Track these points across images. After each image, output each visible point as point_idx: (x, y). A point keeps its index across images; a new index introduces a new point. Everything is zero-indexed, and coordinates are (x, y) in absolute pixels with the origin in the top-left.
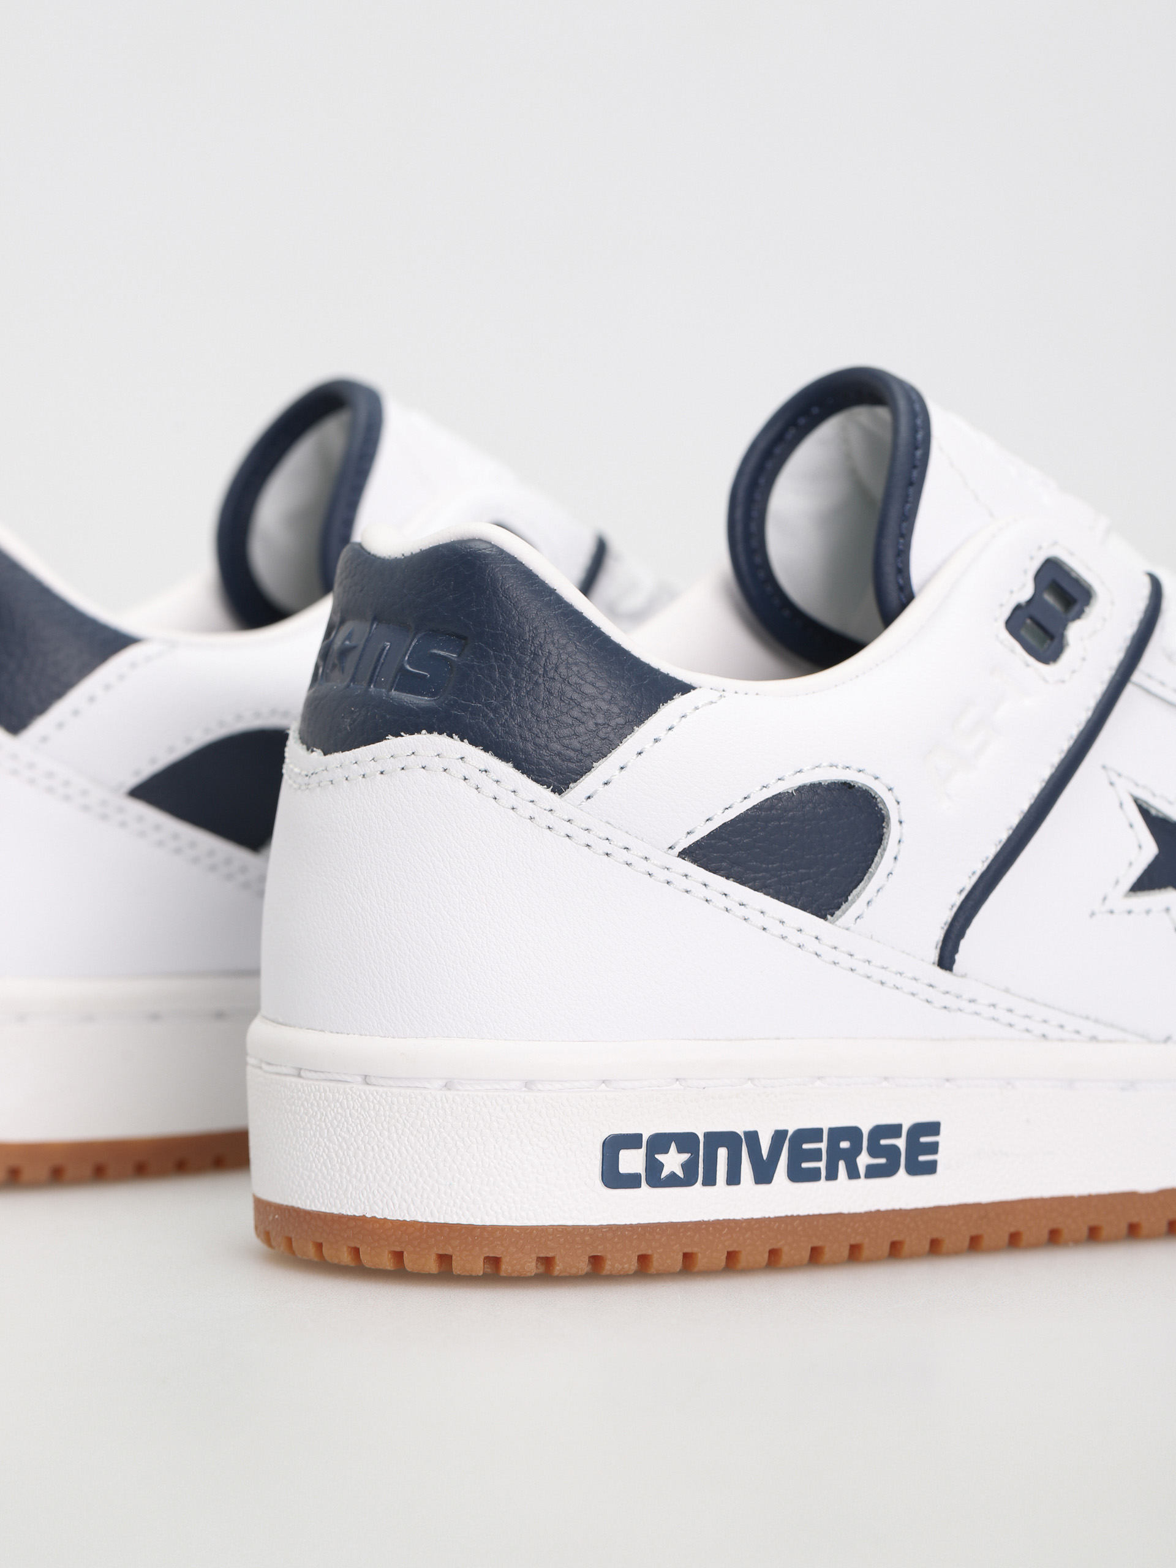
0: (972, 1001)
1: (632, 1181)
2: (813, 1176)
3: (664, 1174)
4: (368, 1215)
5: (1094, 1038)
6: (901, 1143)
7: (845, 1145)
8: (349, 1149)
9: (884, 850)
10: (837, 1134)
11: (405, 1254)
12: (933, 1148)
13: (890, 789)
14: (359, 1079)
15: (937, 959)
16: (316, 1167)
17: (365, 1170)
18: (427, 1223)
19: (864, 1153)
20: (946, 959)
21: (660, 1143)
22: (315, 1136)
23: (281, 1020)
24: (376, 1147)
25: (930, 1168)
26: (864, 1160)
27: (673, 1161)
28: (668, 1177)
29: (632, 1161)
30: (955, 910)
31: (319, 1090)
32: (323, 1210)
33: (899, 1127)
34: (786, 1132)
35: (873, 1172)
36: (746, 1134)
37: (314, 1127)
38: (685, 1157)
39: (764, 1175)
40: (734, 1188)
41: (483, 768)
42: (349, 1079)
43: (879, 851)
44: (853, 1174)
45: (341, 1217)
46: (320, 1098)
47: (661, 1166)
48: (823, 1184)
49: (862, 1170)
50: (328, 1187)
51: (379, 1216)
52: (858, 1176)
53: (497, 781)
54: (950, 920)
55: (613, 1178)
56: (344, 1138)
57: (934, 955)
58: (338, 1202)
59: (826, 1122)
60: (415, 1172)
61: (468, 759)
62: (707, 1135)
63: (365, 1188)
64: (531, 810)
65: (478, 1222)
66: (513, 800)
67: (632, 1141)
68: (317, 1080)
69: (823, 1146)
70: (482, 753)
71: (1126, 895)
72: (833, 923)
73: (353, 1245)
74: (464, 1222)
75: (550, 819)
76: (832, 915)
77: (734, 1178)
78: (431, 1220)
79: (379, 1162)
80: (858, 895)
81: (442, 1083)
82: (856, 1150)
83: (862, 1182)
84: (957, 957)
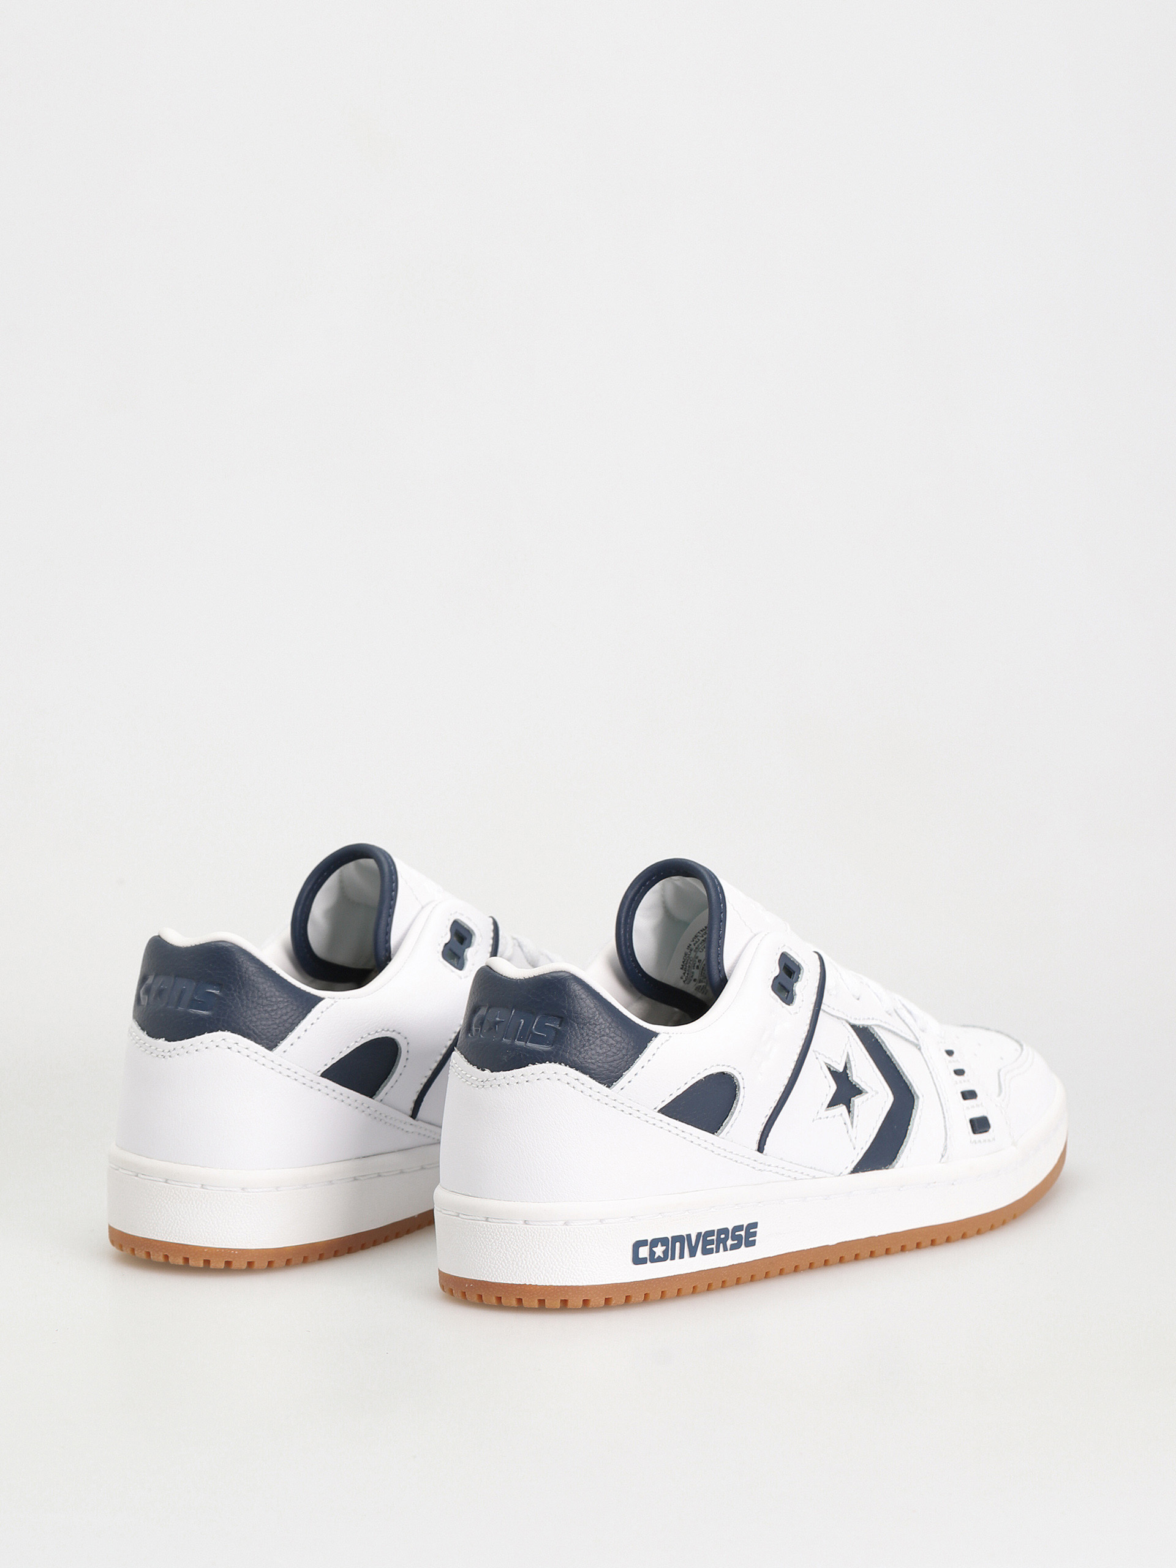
0: (769, 1166)
1: (643, 1261)
2: (710, 1252)
3: (656, 1256)
4: (527, 1284)
5: (814, 1177)
6: (743, 1233)
7: (723, 1236)
8: (517, 1254)
9: (738, 1101)
10: (721, 1231)
11: (546, 1300)
12: (755, 1234)
13: (740, 1073)
14: (522, 1222)
15: (757, 1148)
16: (499, 1262)
17: (526, 1263)
18: (557, 1286)
19: (730, 1239)
20: (761, 1149)
21: (655, 1243)
22: (498, 1248)
23: (470, 1194)
24: (532, 1253)
25: (753, 1243)
26: (729, 1242)
27: (659, 1250)
28: (657, 1258)
29: (644, 1252)
30: (764, 1125)
31: (501, 1228)
32: (502, 1282)
33: (743, 1226)
34: (701, 1233)
35: (733, 1247)
36: (687, 1235)
37: (497, 1244)
38: (664, 1248)
39: (693, 1254)
40: (681, 1260)
41: (576, 1078)
42: (518, 1222)
43: (735, 1102)
44: (725, 1249)
45: (512, 1285)
46: (502, 1231)
47: (655, 1253)
48: (714, 1255)
49: (729, 1247)
50: (505, 1271)
51: (533, 1284)
52: (727, 1250)
53: (583, 1084)
54: (762, 1130)
55: (637, 1260)
56: (514, 1249)
57: (756, 1147)
58: (511, 1278)
59: (716, 1228)
60: (552, 1263)
61: (569, 1074)
62: (672, 1237)
63: (526, 1272)
64: (598, 1096)
65: (581, 1284)
66: (590, 1092)
67: (643, 1243)
68: (499, 1223)
69: (714, 1238)
70: (575, 1071)
71: (826, 1110)
72: (718, 1136)
73: (518, 1297)
74: (574, 1284)
75: (607, 1100)
76: (716, 1132)
77: (682, 1256)
78: (559, 1285)
79: (534, 1259)
80: (728, 1123)
81: (563, 1222)
82: (726, 1238)
83: (729, 1252)
84: (765, 1147)
